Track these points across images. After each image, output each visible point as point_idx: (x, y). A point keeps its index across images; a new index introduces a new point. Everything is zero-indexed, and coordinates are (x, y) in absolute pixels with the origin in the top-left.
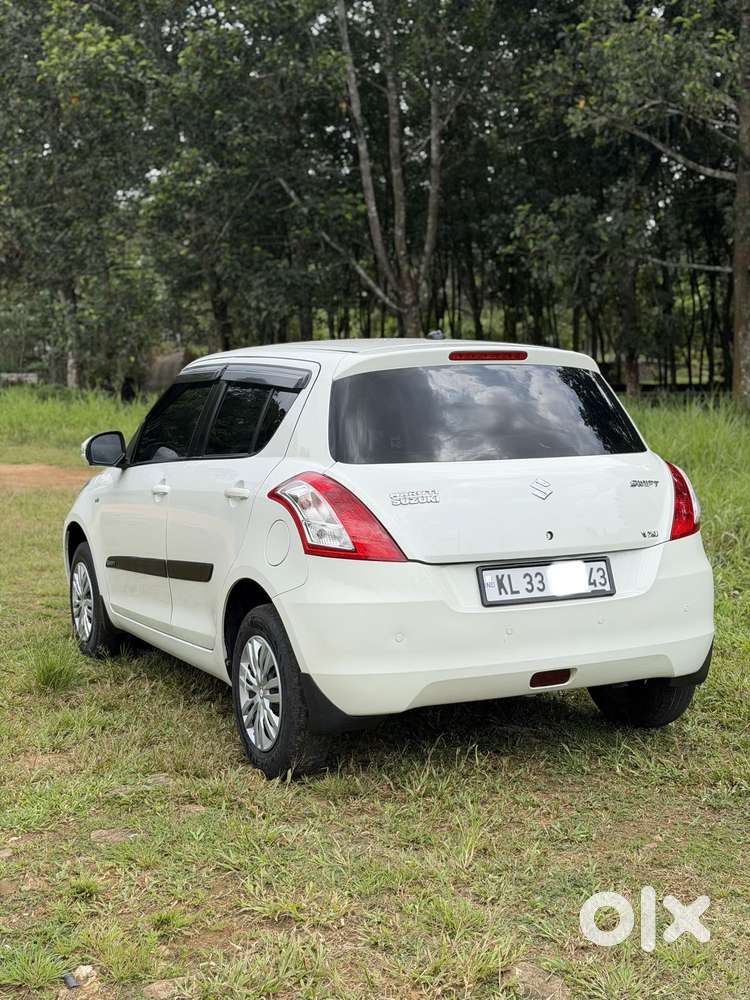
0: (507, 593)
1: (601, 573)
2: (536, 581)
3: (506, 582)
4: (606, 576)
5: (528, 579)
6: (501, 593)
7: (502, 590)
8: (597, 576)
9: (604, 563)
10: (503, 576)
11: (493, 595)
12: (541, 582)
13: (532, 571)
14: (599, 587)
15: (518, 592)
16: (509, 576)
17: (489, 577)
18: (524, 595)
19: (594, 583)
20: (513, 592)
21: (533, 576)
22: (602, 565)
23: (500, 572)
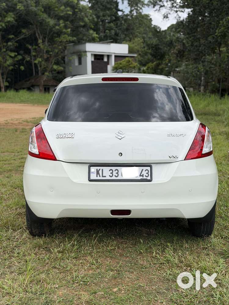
0: (100, 176)
1: (147, 172)
2: (114, 173)
3: (100, 172)
4: (149, 173)
5: (111, 171)
6: (97, 176)
7: (98, 175)
8: (144, 173)
9: (150, 167)
10: (100, 169)
11: (93, 177)
12: (117, 173)
13: (114, 168)
14: (145, 178)
15: (105, 177)
16: (102, 170)
17: (93, 169)
18: (108, 178)
19: (143, 176)
20: (103, 176)
21: (114, 170)
22: (149, 168)
23: (98, 168)
